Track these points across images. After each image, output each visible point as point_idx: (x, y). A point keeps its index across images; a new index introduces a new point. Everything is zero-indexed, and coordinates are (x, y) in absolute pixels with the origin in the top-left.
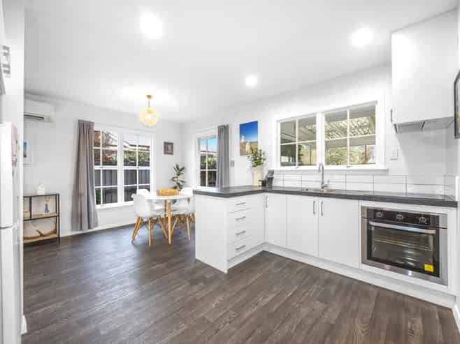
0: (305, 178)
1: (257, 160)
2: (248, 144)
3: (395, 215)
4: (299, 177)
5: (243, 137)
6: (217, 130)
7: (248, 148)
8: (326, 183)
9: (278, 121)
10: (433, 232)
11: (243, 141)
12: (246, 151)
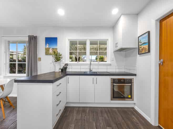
0: (82, 67)
1: (58, 58)
2: (51, 49)
3: (121, 80)
4: (79, 67)
5: (48, 45)
7: (51, 51)
8: (91, 69)
9: (69, 40)
10: (130, 84)
11: (47, 47)
12: (50, 53)
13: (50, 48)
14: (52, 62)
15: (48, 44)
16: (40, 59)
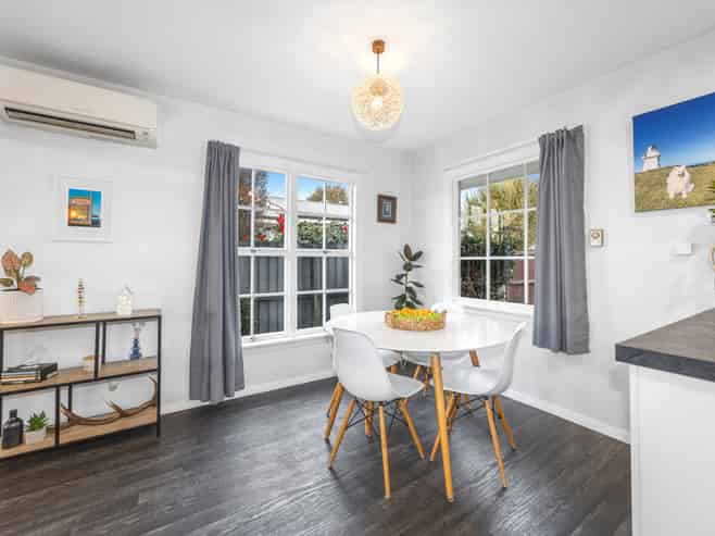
5: (651, 152)
6: (537, 149)
7: (677, 185)
11: (651, 164)
12: (672, 196)
13: (670, 168)
14: (689, 252)
15: (654, 147)
16: (601, 234)
